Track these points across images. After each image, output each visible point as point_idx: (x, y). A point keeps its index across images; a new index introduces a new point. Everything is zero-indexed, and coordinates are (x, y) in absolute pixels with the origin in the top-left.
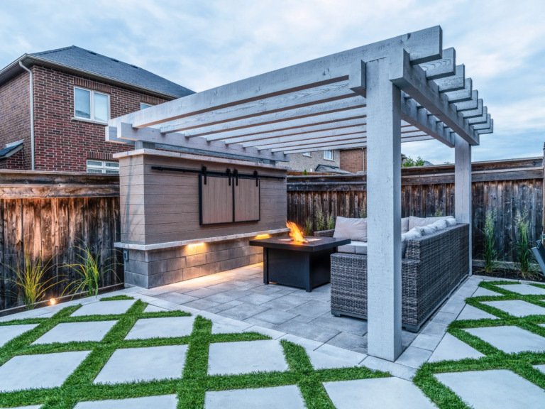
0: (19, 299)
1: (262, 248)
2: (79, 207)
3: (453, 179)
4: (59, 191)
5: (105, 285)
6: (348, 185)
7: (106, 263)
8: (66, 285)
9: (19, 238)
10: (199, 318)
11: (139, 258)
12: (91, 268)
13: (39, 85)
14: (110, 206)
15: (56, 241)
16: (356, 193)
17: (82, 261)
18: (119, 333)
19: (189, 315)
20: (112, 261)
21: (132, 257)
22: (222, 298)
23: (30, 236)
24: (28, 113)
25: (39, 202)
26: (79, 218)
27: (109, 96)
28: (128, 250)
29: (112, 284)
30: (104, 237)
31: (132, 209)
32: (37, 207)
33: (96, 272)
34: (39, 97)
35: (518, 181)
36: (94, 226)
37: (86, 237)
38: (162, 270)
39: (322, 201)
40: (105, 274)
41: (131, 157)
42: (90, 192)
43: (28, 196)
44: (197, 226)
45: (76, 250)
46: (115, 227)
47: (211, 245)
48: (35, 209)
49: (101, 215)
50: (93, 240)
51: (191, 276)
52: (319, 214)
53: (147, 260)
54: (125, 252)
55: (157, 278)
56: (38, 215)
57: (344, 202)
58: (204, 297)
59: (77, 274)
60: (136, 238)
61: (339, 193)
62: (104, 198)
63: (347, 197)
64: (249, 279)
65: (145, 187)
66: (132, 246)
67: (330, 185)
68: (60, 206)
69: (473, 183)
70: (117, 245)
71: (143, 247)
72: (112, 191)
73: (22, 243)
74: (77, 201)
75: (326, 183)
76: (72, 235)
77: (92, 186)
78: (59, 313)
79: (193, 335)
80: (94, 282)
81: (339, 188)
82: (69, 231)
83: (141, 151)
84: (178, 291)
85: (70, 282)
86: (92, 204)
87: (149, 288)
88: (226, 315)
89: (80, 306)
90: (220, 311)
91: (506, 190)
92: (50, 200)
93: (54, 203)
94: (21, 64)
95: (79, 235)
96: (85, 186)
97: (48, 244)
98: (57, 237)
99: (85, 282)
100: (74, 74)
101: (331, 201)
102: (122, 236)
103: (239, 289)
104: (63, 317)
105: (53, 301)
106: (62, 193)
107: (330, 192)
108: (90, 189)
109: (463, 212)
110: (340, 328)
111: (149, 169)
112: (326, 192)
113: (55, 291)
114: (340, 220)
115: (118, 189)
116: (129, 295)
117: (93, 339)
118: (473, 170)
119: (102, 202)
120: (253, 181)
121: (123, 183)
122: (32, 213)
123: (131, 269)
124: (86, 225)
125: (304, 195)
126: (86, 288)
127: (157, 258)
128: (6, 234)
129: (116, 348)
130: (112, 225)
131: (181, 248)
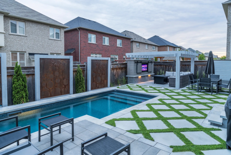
6: (168, 64)
13: (81, 34)
14: (125, 69)
15: (118, 75)
16: (170, 66)
26: (120, 71)
32: (116, 69)
35: (204, 65)
39: (161, 67)
43: (116, 67)
44: (136, 73)
47: (141, 77)
52: (161, 71)
56: (116, 71)
57: (167, 68)
61: (165, 66)
62: (124, 67)
63: (167, 67)
67: (163, 64)
70: (127, 76)
73: (115, 75)
74: (121, 68)
77: (122, 65)
81: (166, 65)
91: (202, 67)
93: (118, 69)
94: (77, 29)
95: (121, 74)
100: (88, 30)
102: (127, 74)
106: (119, 67)
107: (163, 66)
109: (192, 71)
111: (134, 63)
113: (120, 84)
114: (167, 72)
115: (127, 66)
118: (195, 62)
120: (151, 64)
125: (156, 66)
131: (138, 77)
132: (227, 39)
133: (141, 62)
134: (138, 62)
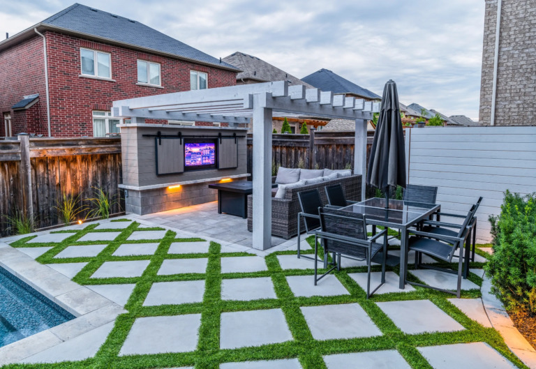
0: (59, 220)
1: (217, 190)
2: (94, 161)
3: (354, 141)
4: (81, 150)
5: (113, 213)
6: (294, 142)
7: (113, 198)
8: (87, 212)
9: (58, 181)
10: (170, 231)
11: (135, 195)
12: (104, 201)
13: (51, 48)
14: (115, 159)
15: (80, 183)
17: (97, 196)
18: (123, 237)
19: (164, 229)
20: (117, 197)
21: (130, 194)
22: (187, 221)
23: (64, 180)
24: (43, 71)
25: (69, 157)
26: (94, 168)
27: (110, 55)
28: (128, 190)
29: (117, 211)
30: (111, 181)
31: (130, 162)
32: (67, 161)
33: (107, 204)
34: (52, 59)
36: (104, 173)
37: (99, 181)
38: (151, 203)
40: (113, 205)
41: (128, 128)
42: (101, 150)
43: (62, 154)
45: (93, 189)
46: (119, 173)
47: (185, 187)
48: (67, 162)
49: (109, 165)
50: (104, 183)
51: (170, 207)
53: (140, 196)
54: (126, 191)
55: (146, 209)
56: (68, 166)
58: (176, 221)
59: (94, 205)
60: (132, 181)
61: (287, 147)
62: (111, 154)
63: (293, 151)
64: (210, 210)
65: (138, 149)
66: (130, 187)
67: (281, 141)
68: (82, 160)
69: (368, 145)
70: (120, 186)
71: (137, 188)
72: (116, 149)
73: (59, 185)
74: (93, 156)
75: (278, 140)
76: (90, 179)
77: (102, 146)
78: (87, 228)
79: (164, 239)
80: (105, 210)
81: (288, 144)
82: (88, 177)
83: (135, 124)
84: (160, 217)
85: (90, 210)
86: (103, 158)
87: (142, 214)
88: (186, 230)
89: (98, 224)
90: (183, 228)
92: (76, 156)
93: (79, 159)
94: (36, 30)
95: (95, 179)
96: (98, 146)
97: (75, 185)
98: (81, 181)
99: (100, 210)
100: (80, 38)
101: (281, 153)
102: (123, 180)
103: (200, 216)
104: (90, 229)
105: (80, 222)
106: (83, 152)
107: (281, 147)
108: (102, 148)
110: (247, 237)
111: (141, 136)
112: (278, 146)
113: (81, 216)
115: (120, 148)
116: (128, 218)
117: (109, 239)
118: (368, 136)
119: (109, 157)
120: (233, 140)
121: (123, 144)
122: (65, 165)
123: (130, 202)
124: (99, 172)
126: (101, 214)
127: (146, 196)
128: (50, 179)
129: (121, 243)
130: (116, 172)
131: (163, 189)
132: (484, 54)
133: (180, 134)
134: (159, 133)
